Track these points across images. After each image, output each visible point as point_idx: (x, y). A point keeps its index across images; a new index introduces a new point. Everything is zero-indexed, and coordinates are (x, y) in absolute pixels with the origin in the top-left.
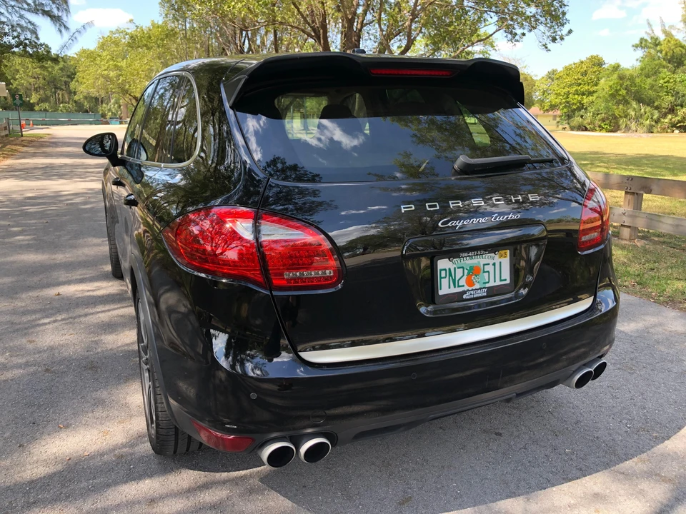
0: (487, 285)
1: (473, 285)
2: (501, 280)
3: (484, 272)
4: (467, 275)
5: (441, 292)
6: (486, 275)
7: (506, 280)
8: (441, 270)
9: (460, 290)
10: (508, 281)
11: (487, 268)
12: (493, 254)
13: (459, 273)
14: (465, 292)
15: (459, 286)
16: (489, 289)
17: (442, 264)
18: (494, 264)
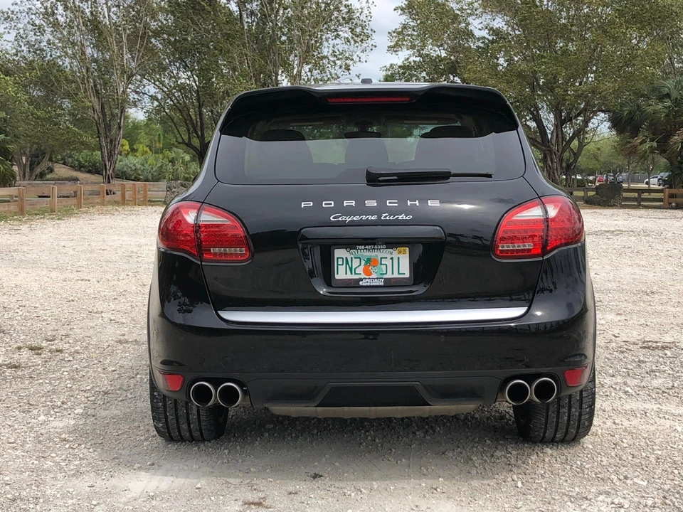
0: (385, 276)
1: (371, 274)
2: (399, 274)
3: (381, 264)
4: (364, 265)
5: (337, 277)
6: (384, 267)
7: (404, 274)
8: (338, 258)
9: (357, 277)
10: (407, 275)
11: (384, 261)
12: (391, 250)
13: (356, 263)
14: (361, 280)
15: (355, 274)
16: (386, 280)
17: (339, 253)
18: (392, 259)
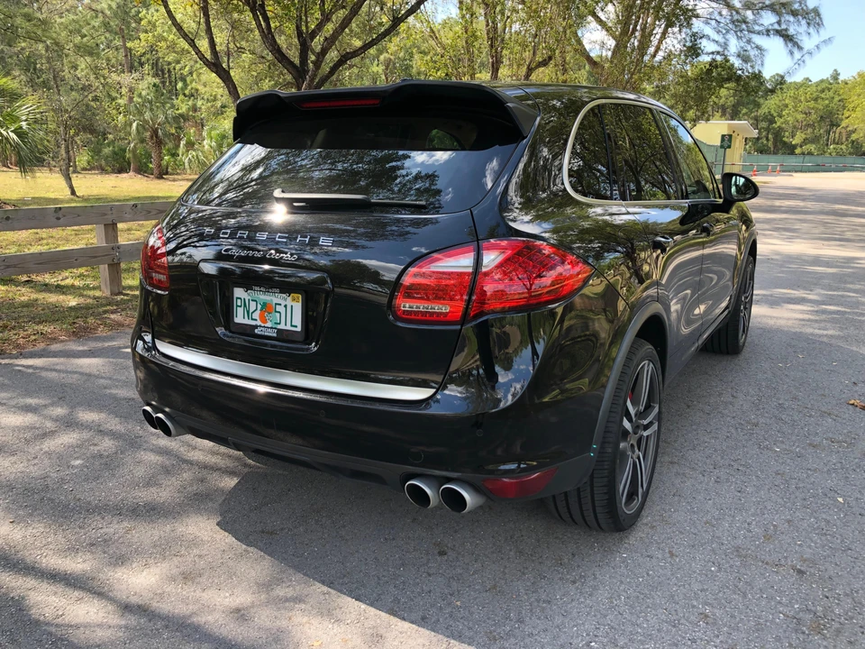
0: (279, 327)
1: (266, 322)
2: (292, 326)
3: (276, 312)
4: (261, 310)
5: (236, 320)
6: (278, 315)
7: (296, 327)
8: (237, 298)
9: (253, 323)
10: (299, 329)
11: (278, 308)
12: (286, 296)
13: (253, 305)
14: (256, 327)
15: (252, 319)
16: (280, 331)
17: (239, 292)
18: (286, 306)
